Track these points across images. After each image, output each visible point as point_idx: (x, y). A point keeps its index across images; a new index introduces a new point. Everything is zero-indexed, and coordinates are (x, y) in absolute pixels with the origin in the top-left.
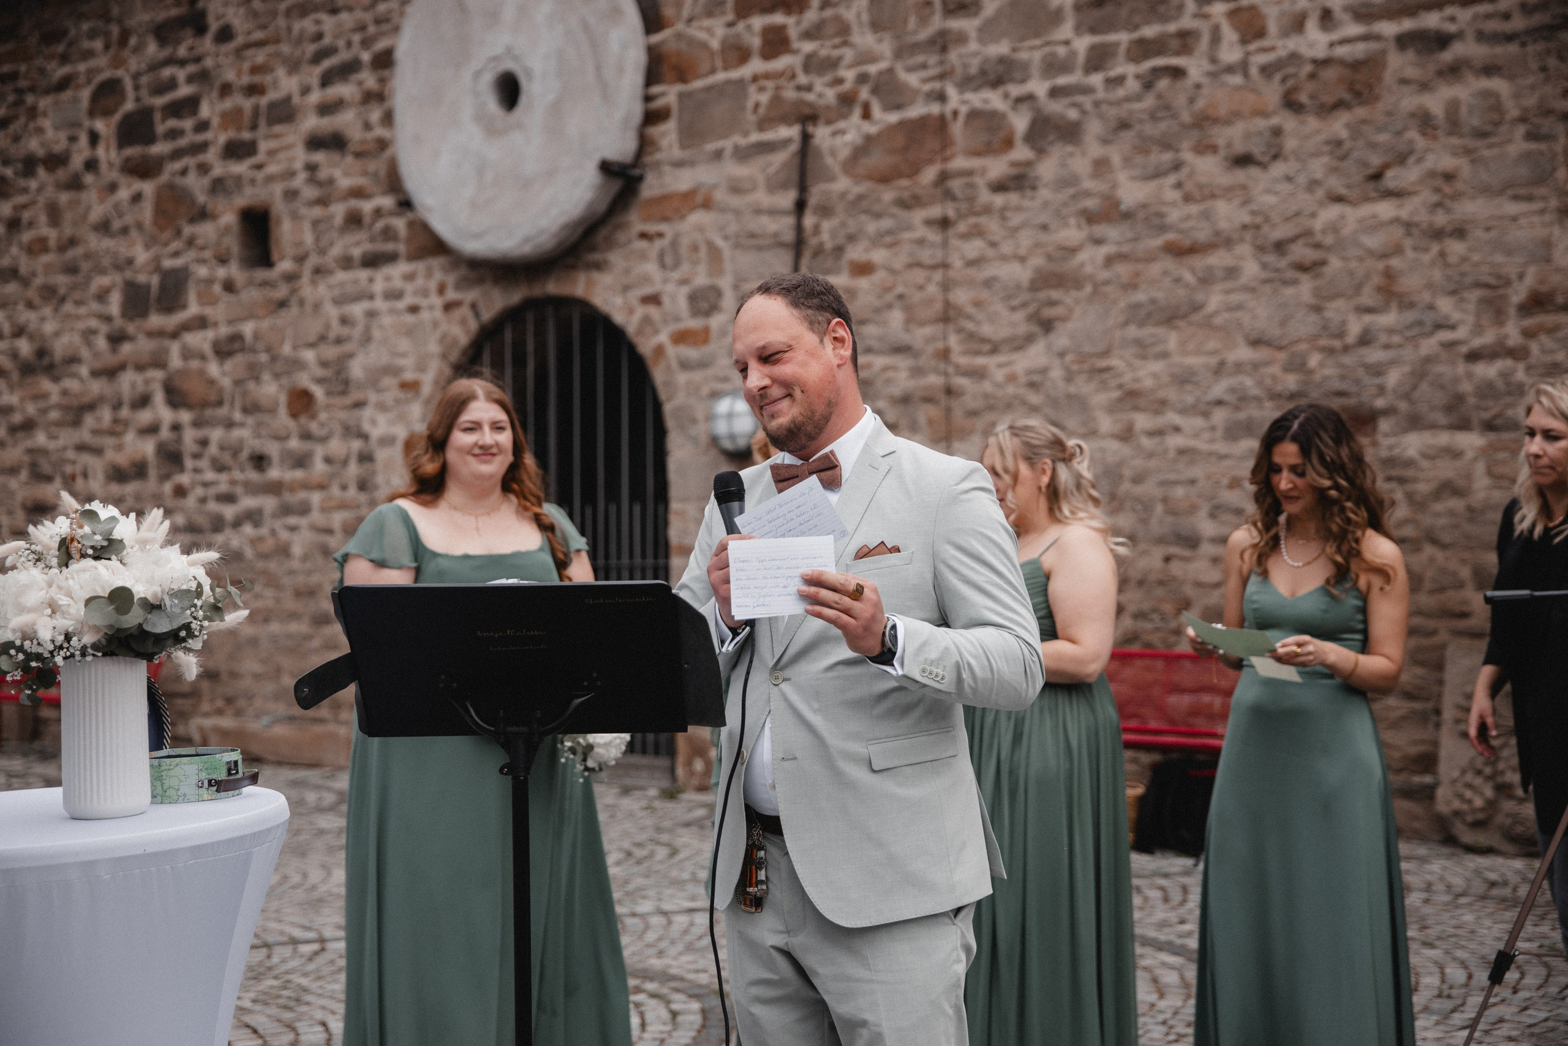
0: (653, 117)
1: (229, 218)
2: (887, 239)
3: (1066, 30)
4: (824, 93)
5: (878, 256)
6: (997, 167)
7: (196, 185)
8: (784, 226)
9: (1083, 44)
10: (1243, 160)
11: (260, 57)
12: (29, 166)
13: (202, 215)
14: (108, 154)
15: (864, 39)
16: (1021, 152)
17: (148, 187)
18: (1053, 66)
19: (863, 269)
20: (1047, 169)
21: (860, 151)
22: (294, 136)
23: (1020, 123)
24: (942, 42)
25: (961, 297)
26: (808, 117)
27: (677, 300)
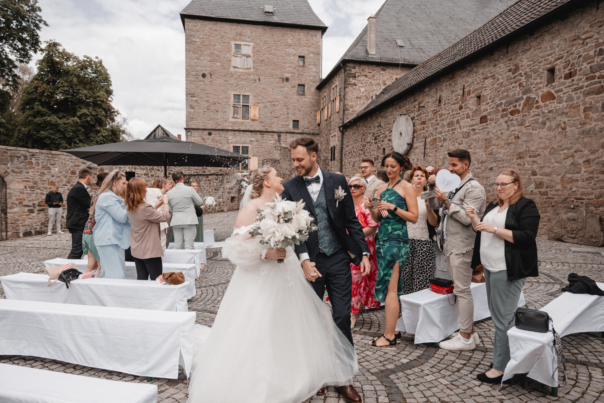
0: (414, 137)
1: (382, 149)
2: (432, 153)
3: (446, 128)
4: (427, 135)
5: (431, 155)
6: (440, 144)
7: (380, 145)
8: (423, 151)
9: (447, 129)
10: (459, 144)
11: (385, 130)
12: (368, 142)
13: (380, 149)
14: (373, 142)
15: (430, 128)
16: (442, 142)
17: (376, 145)
18: (445, 132)
19: (430, 156)
20: (444, 145)
21: (430, 142)
22: (387, 139)
23: (442, 139)
24: (436, 129)
25: (437, 160)
26: (426, 138)
27: (416, 160)
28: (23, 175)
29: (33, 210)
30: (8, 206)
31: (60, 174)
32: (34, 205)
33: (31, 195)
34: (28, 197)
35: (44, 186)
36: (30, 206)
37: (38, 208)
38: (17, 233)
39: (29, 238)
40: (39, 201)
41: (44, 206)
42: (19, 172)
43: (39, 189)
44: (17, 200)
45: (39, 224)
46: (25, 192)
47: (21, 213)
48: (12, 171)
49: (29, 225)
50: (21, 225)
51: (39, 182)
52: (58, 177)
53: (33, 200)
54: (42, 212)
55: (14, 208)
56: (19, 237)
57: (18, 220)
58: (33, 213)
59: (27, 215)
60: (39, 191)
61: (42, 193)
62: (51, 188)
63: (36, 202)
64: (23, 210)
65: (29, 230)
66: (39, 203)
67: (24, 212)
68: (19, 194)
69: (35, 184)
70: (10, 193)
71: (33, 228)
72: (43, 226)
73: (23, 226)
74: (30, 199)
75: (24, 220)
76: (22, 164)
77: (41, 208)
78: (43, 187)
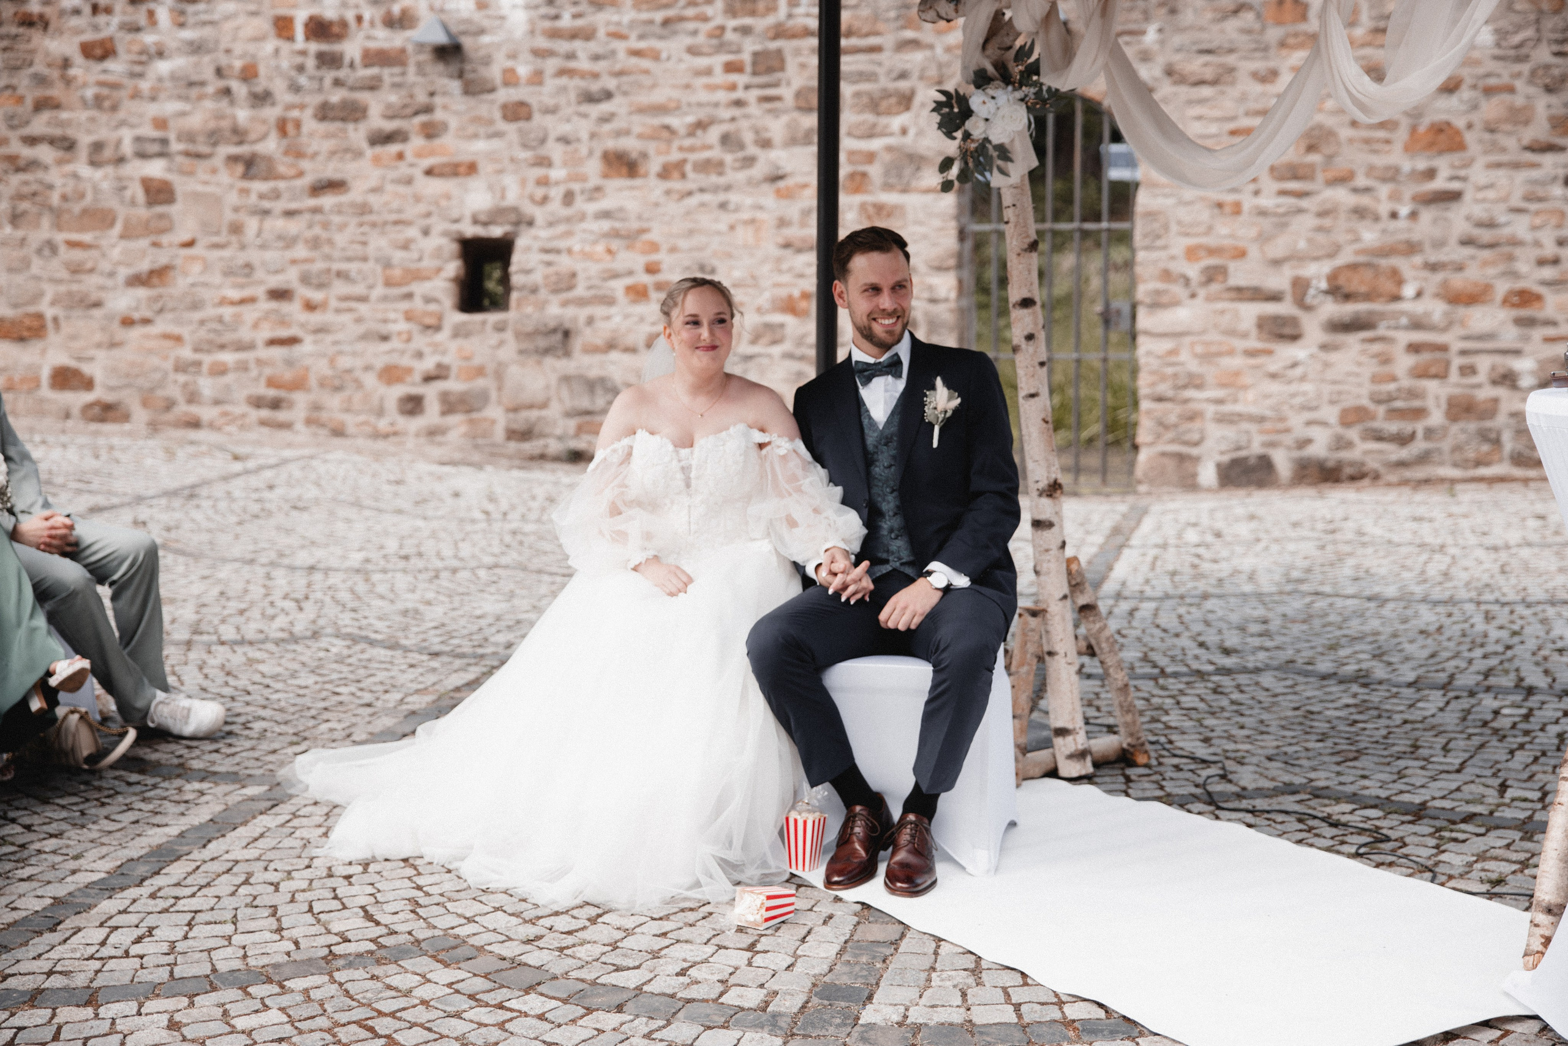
28: (1234, 92)
29: (1293, 321)
30: (1142, 291)
31: (1504, 72)
32: (1300, 286)
33: (1282, 220)
34: (1263, 238)
35: (1380, 161)
36: (1275, 297)
37: (1331, 309)
38: (1181, 458)
39: (1257, 501)
40: (1342, 259)
41: (1368, 297)
42: (1209, 74)
43: (1343, 179)
44: (1191, 253)
45: (1331, 414)
46: (1248, 203)
47: (1214, 336)
48: (1169, 72)
49: (1262, 419)
50: (1210, 410)
51: (1345, 133)
52: (1489, 91)
53: (1295, 257)
54: (1353, 339)
55: (1175, 303)
56: (1190, 484)
57: (1195, 382)
58: (1295, 338)
59: (1251, 353)
60: (1342, 196)
61: (1360, 213)
62: (1431, 174)
63: (1318, 272)
64: (1225, 321)
65: (1256, 448)
66: (1332, 277)
67: (1232, 332)
68: (1205, 215)
69: (1311, 148)
70: (1151, 215)
71: (1288, 439)
72: (1353, 434)
73: (1223, 419)
74: (1278, 248)
75: (1232, 382)
76: (1232, 25)
77: (1349, 309)
78: (1371, 170)
